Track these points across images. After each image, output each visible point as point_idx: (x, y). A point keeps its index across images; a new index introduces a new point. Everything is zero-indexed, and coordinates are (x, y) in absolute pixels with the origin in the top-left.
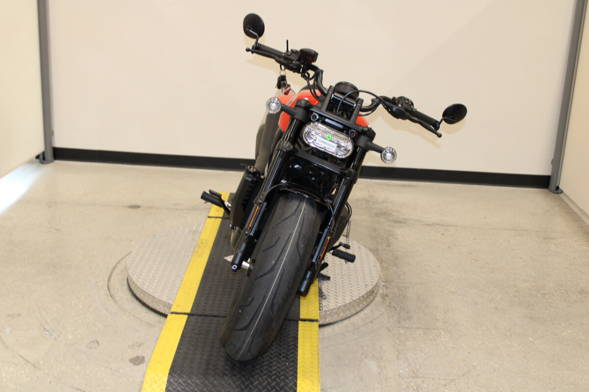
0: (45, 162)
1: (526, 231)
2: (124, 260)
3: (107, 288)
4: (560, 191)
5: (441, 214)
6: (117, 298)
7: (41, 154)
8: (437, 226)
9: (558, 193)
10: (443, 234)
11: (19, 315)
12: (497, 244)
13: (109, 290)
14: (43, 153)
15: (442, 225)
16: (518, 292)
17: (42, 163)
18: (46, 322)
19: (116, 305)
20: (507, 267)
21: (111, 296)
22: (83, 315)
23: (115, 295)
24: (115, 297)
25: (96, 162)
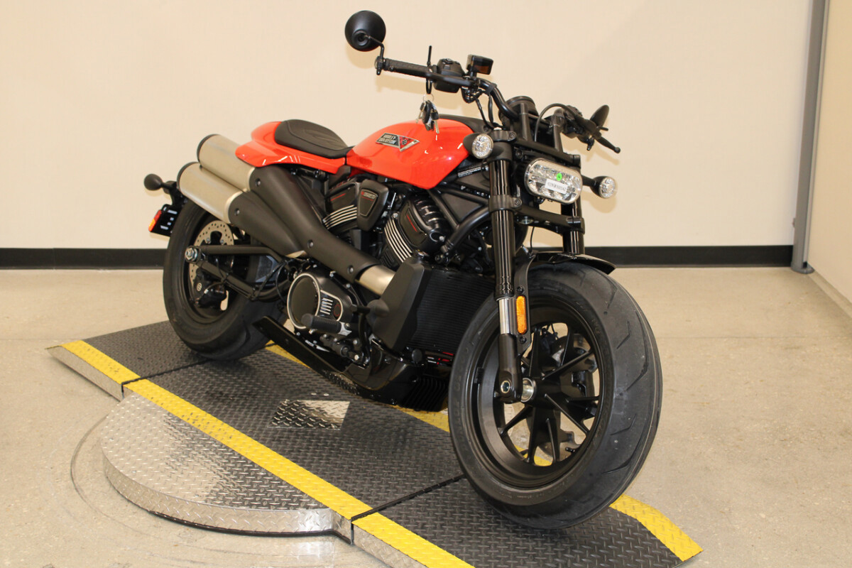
1: (755, 338)
3: (69, 477)
4: (809, 269)
6: (87, 493)
9: (807, 273)
12: (708, 363)
13: (73, 480)
16: (741, 440)
19: (85, 503)
20: (723, 399)
21: (76, 489)
22: (29, 524)
23: (82, 488)
24: (82, 490)
25: (52, 269)
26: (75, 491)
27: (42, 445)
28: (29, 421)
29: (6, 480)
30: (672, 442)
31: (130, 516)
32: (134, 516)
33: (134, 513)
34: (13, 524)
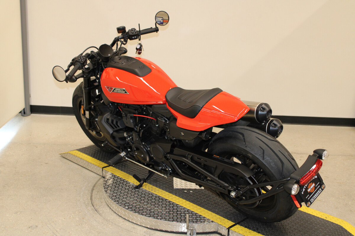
0: (25, 115)
1: (352, 156)
2: (97, 184)
3: (91, 205)
5: (295, 146)
6: (101, 212)
7: (22, 110)
8: (295, 154)
10: (300, 160)
11: (37, 226)
12: (337, 166)
13: (93, 206)
14: (24, 109)
15: (298, 154)
17: (23, 116)
18: (57, 231)
19: (101, 217)
20: (348, 181)
21: (96, 210)
22: (80, 225)
23: (98, 210)
24: (99, 211)
25: (59, 115)
26: (95, 211)
27: (76, 190)
28: (68, 180)
29: (66, 205)
30: (333, 199)
31: (122, 223)
32: (123, 223)
33: (123, 222)
34: (74, 225)
